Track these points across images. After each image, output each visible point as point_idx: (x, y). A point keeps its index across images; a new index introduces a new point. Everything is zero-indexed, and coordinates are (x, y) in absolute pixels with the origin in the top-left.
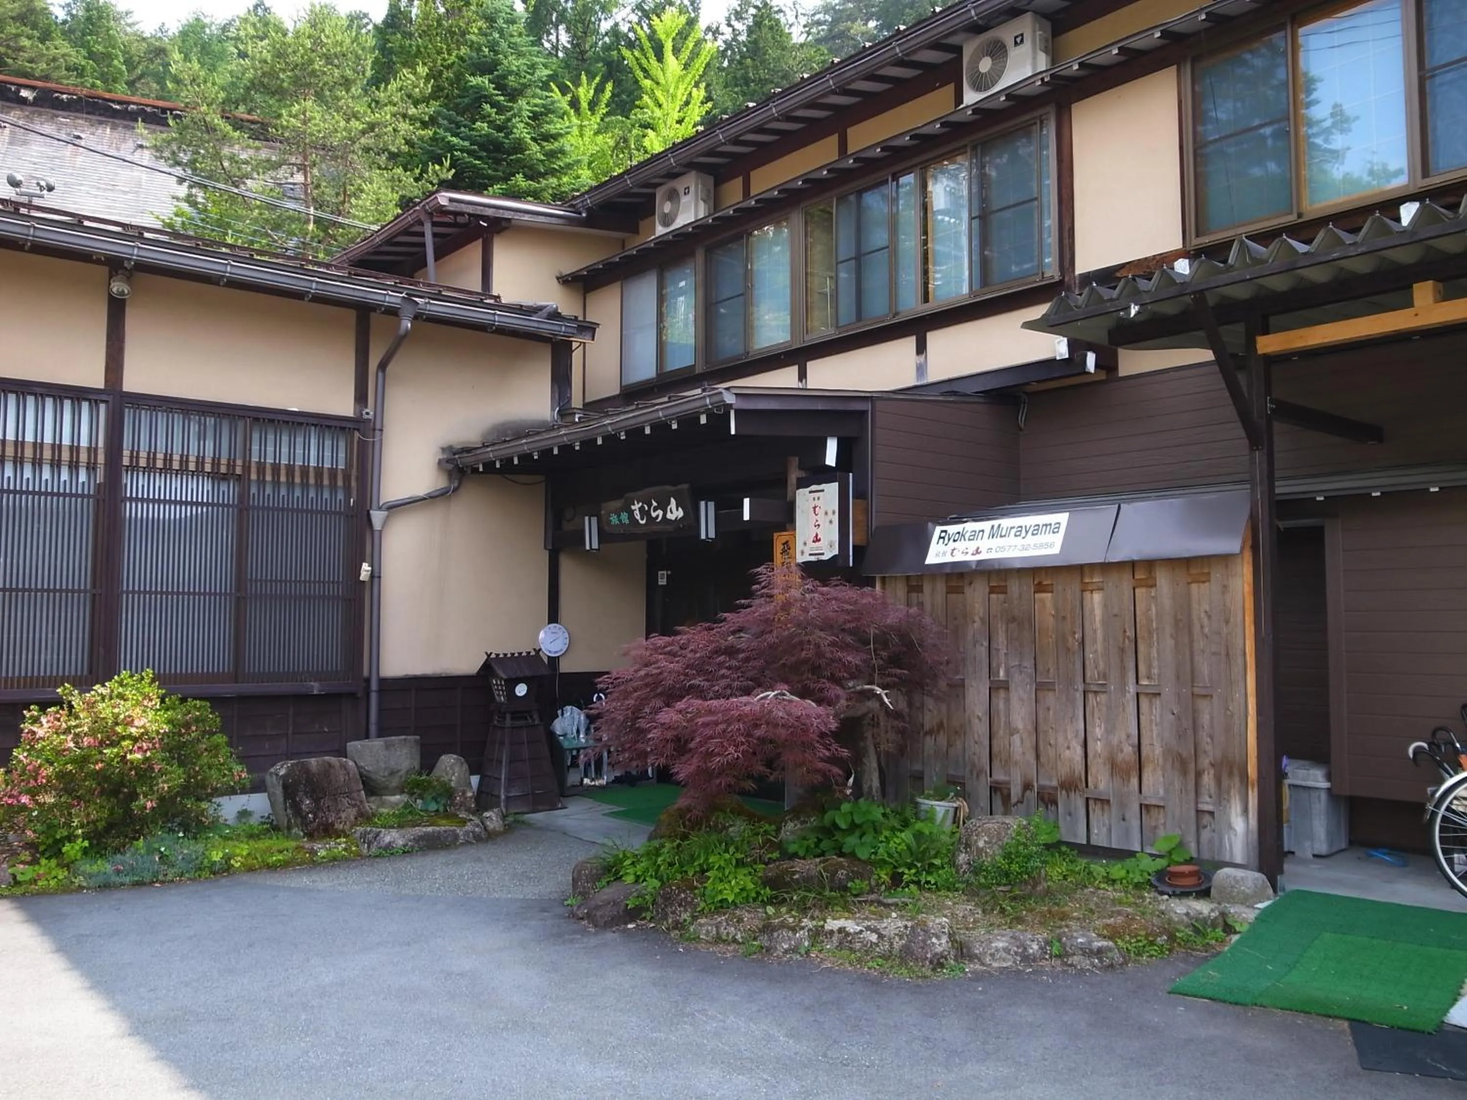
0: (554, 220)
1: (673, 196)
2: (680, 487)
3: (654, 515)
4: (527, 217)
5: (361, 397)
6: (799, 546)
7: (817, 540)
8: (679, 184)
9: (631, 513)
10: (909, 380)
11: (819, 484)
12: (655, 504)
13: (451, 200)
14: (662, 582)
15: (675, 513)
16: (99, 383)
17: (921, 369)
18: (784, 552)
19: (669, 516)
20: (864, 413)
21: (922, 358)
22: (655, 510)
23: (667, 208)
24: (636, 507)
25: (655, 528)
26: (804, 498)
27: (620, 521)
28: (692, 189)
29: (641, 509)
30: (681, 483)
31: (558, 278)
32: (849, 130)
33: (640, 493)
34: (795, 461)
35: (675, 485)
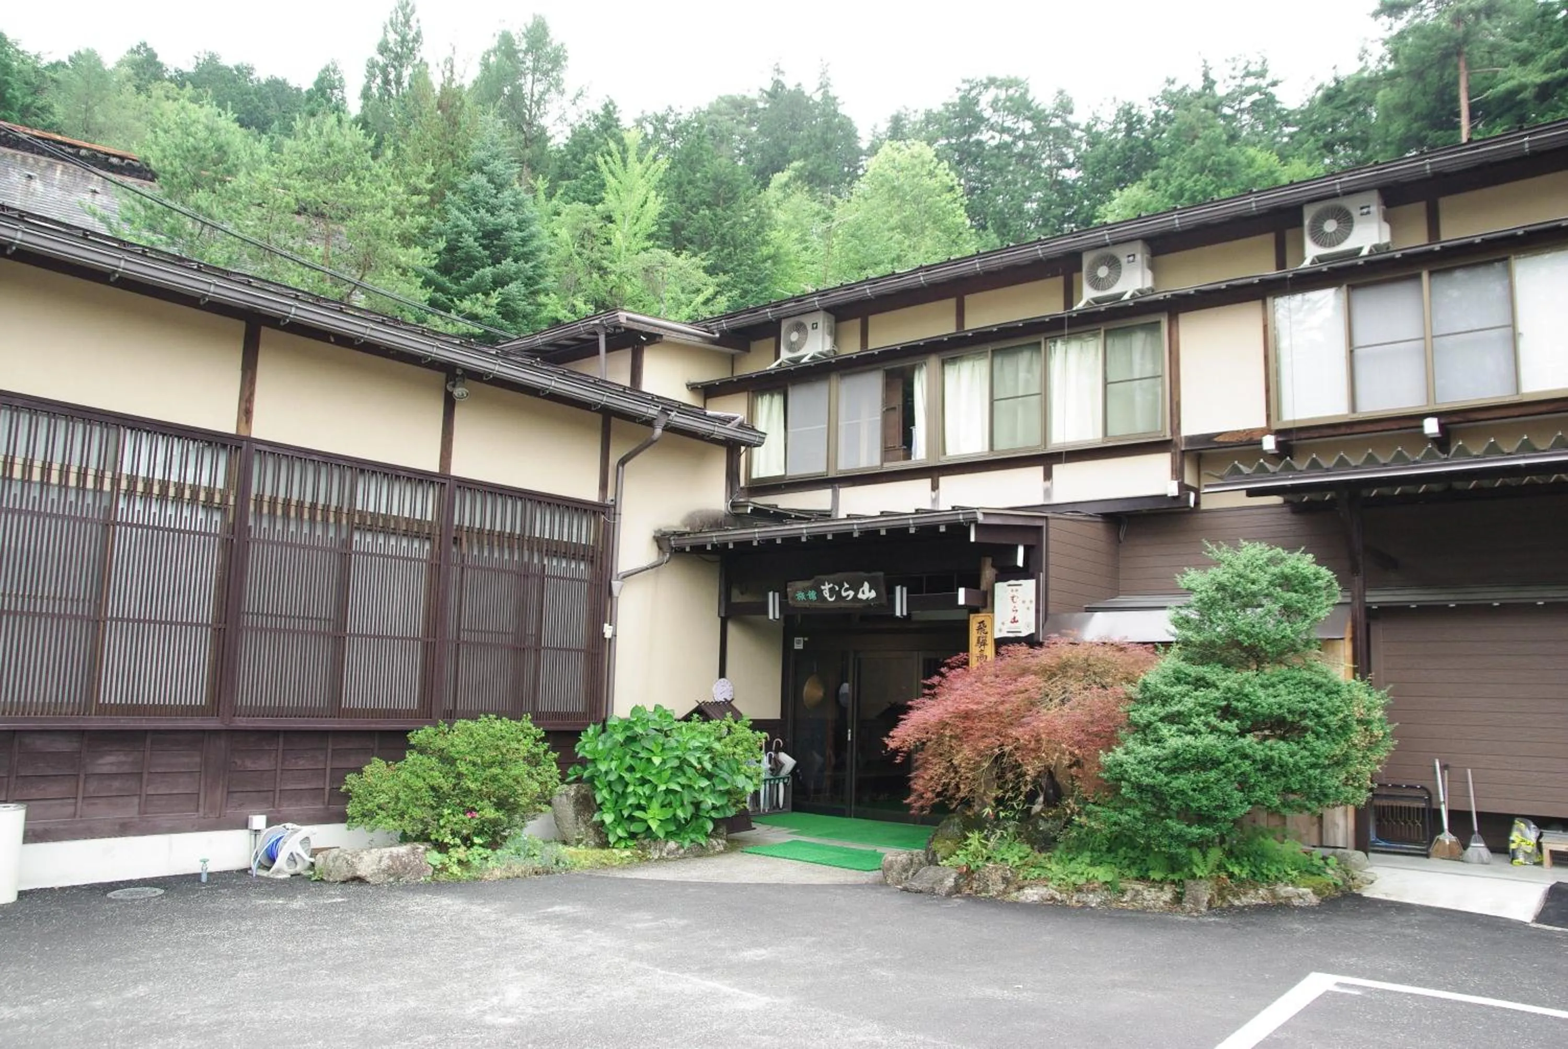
0: (697, 339)
1: (800, 327)
2: (874, 574)
3: (844, 594)
4: (674, 334)
5: (603, 486)
6: (997, 625)
7: (1014, 621)
8: (808, 321)
9: (820, 592)
10: (1039, 500)
11: (1017, 579)
12: (846, 586)
13: (628, 319)
14: (798, 646)
15: (867, 593)
16: (436, 469)
17: (1047, 493)
18: (979, 629)
19: (860, 596)
20: (1040, 528)
21: (1048, 484)
22: (847, 590)
23: (794, 337)
24: (826, 588)
25: (843, 605)
26: (1002, 590)
27: (807, 597)
28: (820, 325)
29: (831, 591)
30: (875, 571)
31: (688, 386)
32: (966, 297)
33: (832, 577)
34: (989, 561)
35: (869, 572)
